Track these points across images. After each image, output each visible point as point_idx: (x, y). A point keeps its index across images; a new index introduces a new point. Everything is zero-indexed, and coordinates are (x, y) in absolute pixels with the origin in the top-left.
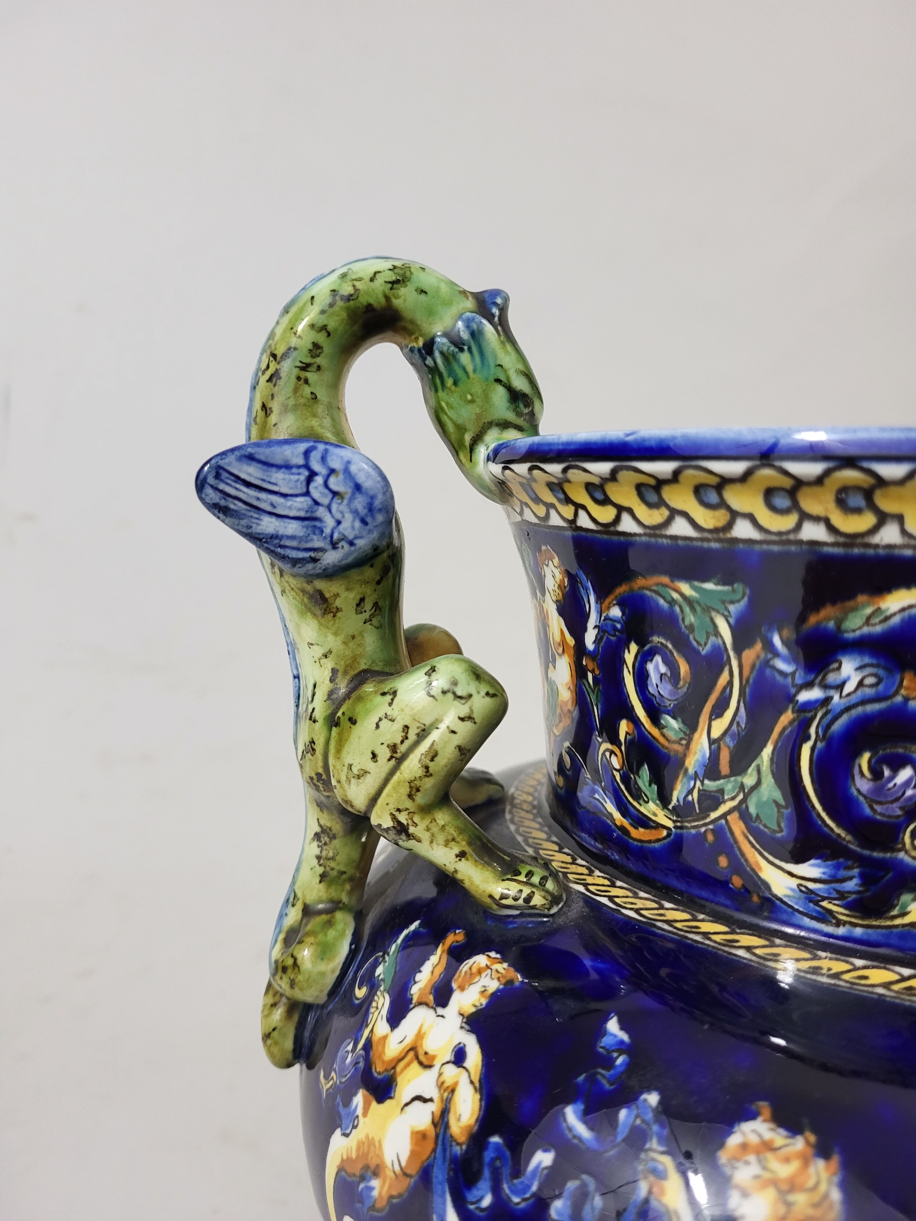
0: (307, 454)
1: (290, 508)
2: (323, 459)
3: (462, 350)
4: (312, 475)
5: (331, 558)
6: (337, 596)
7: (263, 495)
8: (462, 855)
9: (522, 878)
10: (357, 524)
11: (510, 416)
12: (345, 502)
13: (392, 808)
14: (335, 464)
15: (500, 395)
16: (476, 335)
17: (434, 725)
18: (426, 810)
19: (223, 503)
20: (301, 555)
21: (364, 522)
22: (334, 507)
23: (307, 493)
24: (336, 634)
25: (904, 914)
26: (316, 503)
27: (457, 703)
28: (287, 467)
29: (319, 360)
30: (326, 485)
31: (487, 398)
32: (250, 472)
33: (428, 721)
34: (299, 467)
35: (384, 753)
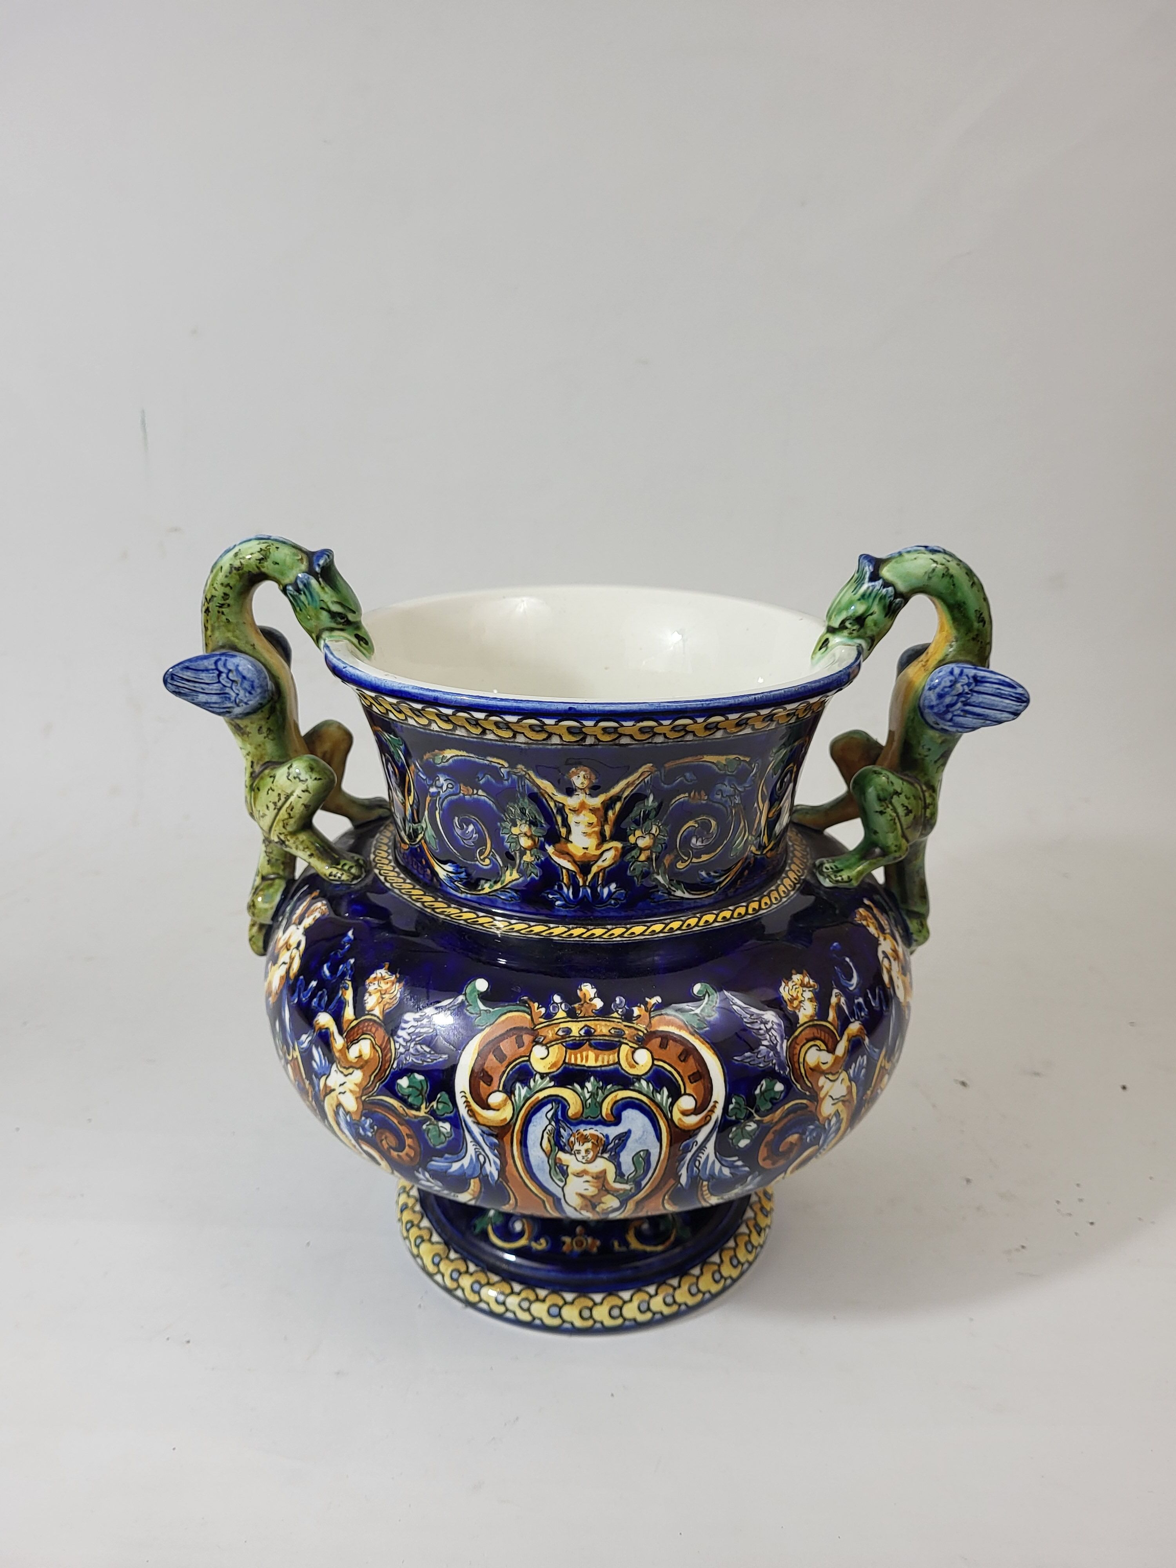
0: (216, 663)
1: (212, 689)
2: (225, 665)
3: (300, 594)
4: (220, 673)
5: (237, 710)
6: (246, 726)
7: (197, 685)
8: (311, 855)
9: (340, 867)
10: (247, 694)
11: (333, 625)
12: (239, 685)
13: (277, 832)
14: (230, 666)
15: (324, 615)
16: (307, 585)
17: (292, 794)
18: (293, 833)
19: (177, 690)
20: (222, 710)
21: (250, 693)
22: (234, 687)
23: (219, 682)
24: (250, 744)
25: (483, 889)
26: (225, 686)
27: (300, 783)
28: (207, 670)
29: (228, 602)
30: (228, 677)
31: (318, 618)
32: (188, 675)
33: (289, 792)
34: (213, 670)
35: (272, 806)
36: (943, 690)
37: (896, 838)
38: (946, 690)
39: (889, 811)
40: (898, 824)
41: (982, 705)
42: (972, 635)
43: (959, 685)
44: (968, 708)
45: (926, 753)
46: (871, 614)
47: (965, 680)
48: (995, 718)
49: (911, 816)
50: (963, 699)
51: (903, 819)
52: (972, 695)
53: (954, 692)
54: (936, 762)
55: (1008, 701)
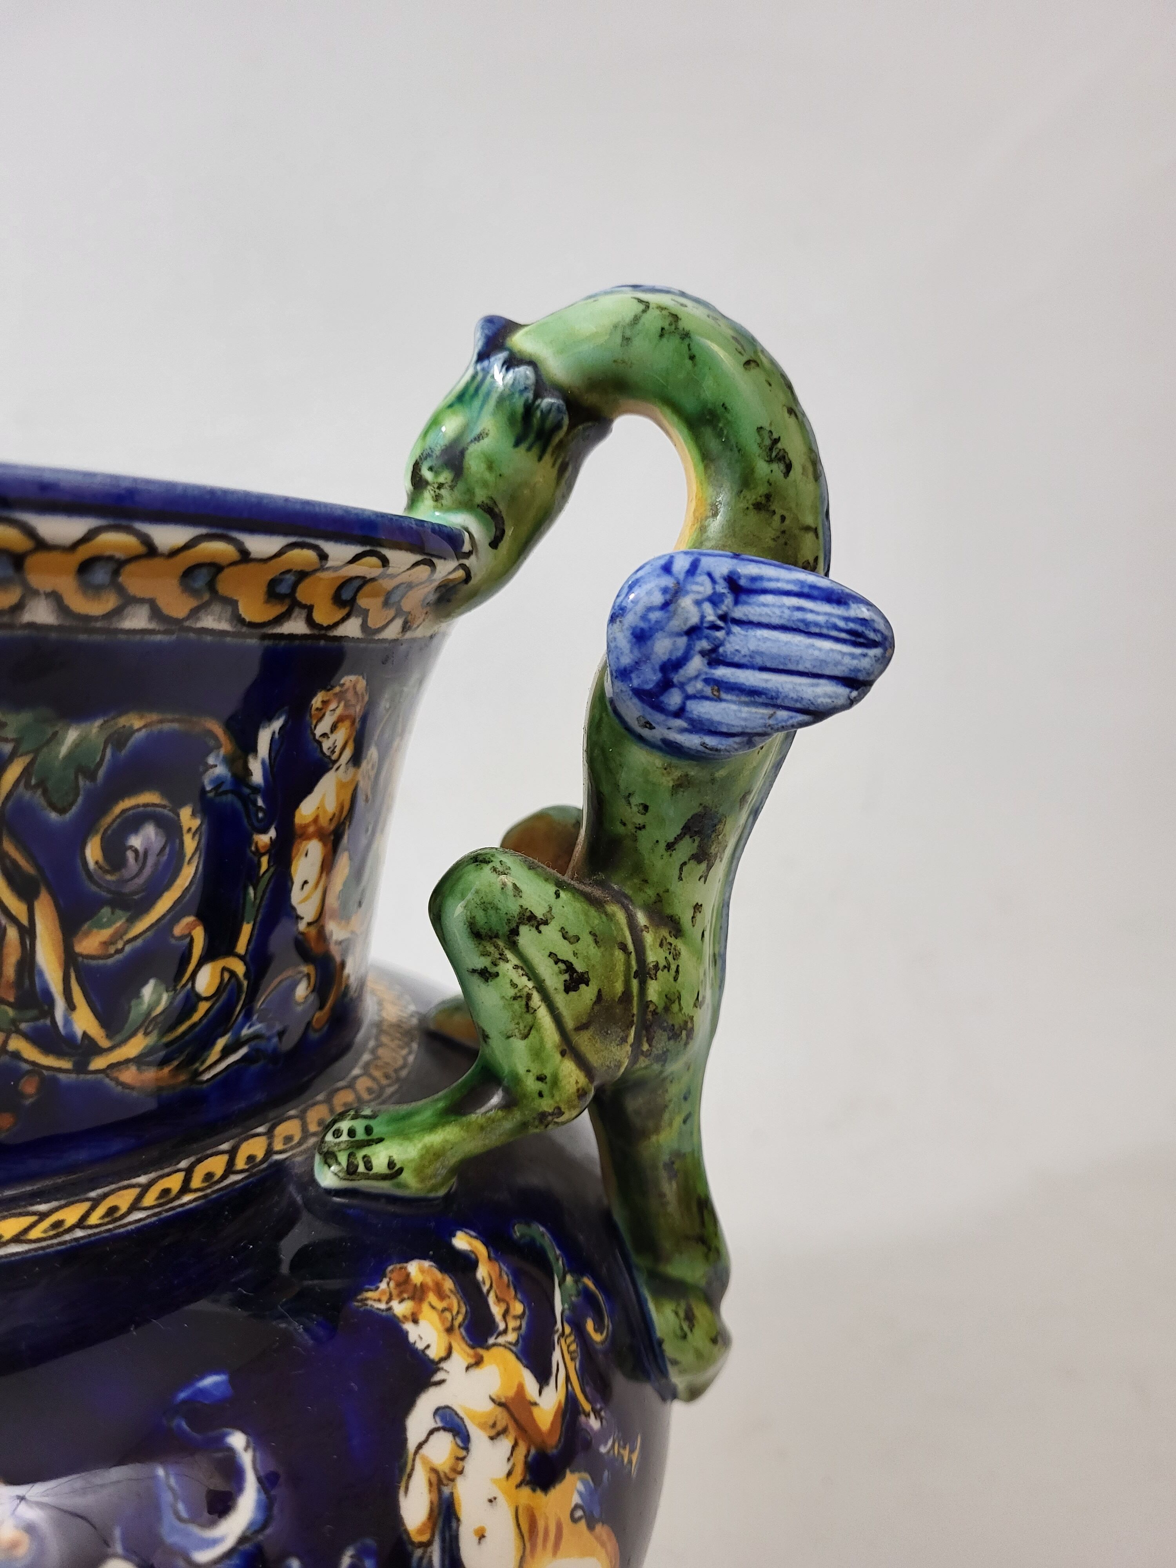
36: (644, 618)
37: (537, 1054)
38: (655, 616)
39: (508, 969)
40: (543, 1014)
41: (759, 661)
42: (752, 496)
43: (686, 603)
44: (722, 672)
45: (639, 819)
46: (478, 438)
47: (702, 587)
48: (800, 700)
49: (587, 993)
50: (704, 644)
51: (560, 999)
52: (729, 633)
53: (676, 624)
54: (670, 847)
55: (827, 645)
